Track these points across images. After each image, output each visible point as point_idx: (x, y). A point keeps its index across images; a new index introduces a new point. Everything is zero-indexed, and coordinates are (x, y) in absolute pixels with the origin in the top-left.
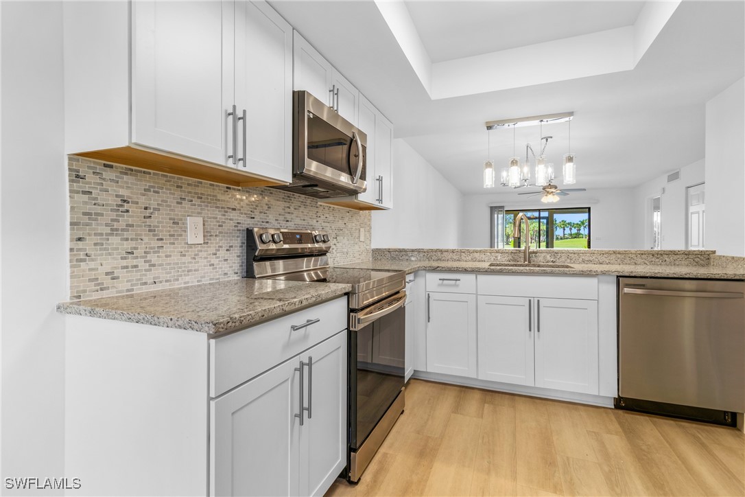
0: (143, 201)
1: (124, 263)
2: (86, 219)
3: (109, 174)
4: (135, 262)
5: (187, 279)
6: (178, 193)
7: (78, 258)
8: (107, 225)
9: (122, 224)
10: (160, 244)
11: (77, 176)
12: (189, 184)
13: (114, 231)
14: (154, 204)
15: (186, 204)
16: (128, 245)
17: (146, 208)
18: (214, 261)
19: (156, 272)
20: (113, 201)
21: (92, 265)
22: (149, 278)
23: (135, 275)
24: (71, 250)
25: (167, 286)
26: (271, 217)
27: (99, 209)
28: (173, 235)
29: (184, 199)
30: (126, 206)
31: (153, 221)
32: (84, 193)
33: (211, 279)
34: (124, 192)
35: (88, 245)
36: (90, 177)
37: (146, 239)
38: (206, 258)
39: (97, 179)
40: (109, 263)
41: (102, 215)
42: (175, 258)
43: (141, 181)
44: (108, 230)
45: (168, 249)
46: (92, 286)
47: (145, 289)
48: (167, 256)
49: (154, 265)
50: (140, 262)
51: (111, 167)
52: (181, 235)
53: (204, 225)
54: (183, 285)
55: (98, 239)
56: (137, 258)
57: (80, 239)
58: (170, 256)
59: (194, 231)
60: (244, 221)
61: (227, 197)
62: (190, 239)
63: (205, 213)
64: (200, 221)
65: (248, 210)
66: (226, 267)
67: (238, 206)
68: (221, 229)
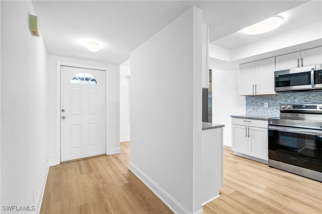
0: (255, 101)
1: (252, 110)
2: (247, 104)
3: (251, 98)
5: (265, 114)
6: (262, 98)
7: (247, 109)
9: (252, 105)
12: (265, 97)
14: (257, 101)
15: (264, 100)
16: (253, 108)
18: (272, 111)
19: (258, 112)
20: (251, 101)
22: (257, 113)
23: (254, 112)
25: (260, 115)
27: (249, 103)
28: (261, 106)
30: (253, 102)
31: (257, 104)
34: (252, 100)
35: (248, 107)
36: (248, 98)
37: (256, 107)
38: (269, 111)
39: (249, 98)
40: (251, 110)
42: (262, 110)
43: (255, 98)
44: (250, 105)
45: (260, 108)
46: (248, 113)
47: (256, 115)
48: (260, 110)
50: (255, 110)
52: (263, 106)
53: (269, 104)
55: (249, 107)
59: (266, 105)
60: (282, 102)
61: (276, 98)
62: (265, 107)
63: (269, 102)
64: (268, 103)
65: (284, 100)
66: (276, 113)
67: (280, 99)
68: (274, 105)
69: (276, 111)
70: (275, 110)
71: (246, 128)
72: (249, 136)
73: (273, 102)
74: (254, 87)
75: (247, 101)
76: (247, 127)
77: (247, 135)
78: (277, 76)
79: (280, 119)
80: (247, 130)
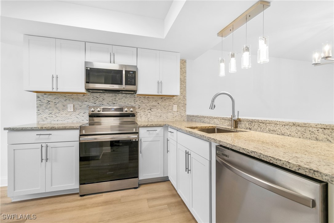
0: (54, 101)
1: (49, 116)
2: (40, 106)
3: (45, 96)
4: (52, 116)
5: (68, 121)
6: (65, 98)
7: (38, 114)
8: (45, 107)
9: (48, 107)
10: (59, 111)
11: (38, 97)
12: (68, 96)
13: (46, 108)
14: (57, 102)
15: (67, 101)
16: (50, 112)
17: (55, 103)
18: (78, 116)
19: (58, 118)
20: (46, 102)
21: (41, 116)
22: (56, 119)
23: (52, 119)
24: (37, 112)
25: (61, 122)
26: (104, 102)
27: (42, 104)
28: (63, 109)
29: (67, 100)
30: (49, 103)
31: (57, 106)
32: (39, 100)
33: (77, 121)
34: (49, 99)
35: (40, 111)
36: (41, 97)
37: (55, 110)
38: (74, 115)
39: (42, 97)
40: (45, 115)
41: (43, 105)
42: (64, 115)
43: (54, 96)
44: (45, 108)
45: (62, 112)
46: (41, 120)
47: (55, 122)
48: (61, 114)
49: (57, 117)
50: (53, 116)
51: (46, 94)
52: (66, 109)
53: (74, 106)
54: (66, 122)
55: (42, 110)
56: (52, 114)
57: (39, 110)
58: (62, 114)
59: (70, 108)
60: (91, 104)
61: (83, 98)
62: (69, 110)
63: (74, 103)
64: (72, 105)
65: (93, 101)
66: (83, 118)
67: (88, 100)
68: (81, 107)
69: (83, 115)
70: (81, 114)
71: (42, 147)
72: (47, 159)
73: (80, 103)
74: (55, 79)
75: (40, 101)
76: (44, 145)
77: (44, 157)
78: (89, 69)
79: (88, 125)
80: (44, 149)
